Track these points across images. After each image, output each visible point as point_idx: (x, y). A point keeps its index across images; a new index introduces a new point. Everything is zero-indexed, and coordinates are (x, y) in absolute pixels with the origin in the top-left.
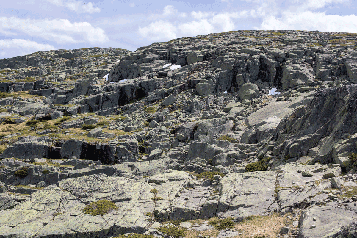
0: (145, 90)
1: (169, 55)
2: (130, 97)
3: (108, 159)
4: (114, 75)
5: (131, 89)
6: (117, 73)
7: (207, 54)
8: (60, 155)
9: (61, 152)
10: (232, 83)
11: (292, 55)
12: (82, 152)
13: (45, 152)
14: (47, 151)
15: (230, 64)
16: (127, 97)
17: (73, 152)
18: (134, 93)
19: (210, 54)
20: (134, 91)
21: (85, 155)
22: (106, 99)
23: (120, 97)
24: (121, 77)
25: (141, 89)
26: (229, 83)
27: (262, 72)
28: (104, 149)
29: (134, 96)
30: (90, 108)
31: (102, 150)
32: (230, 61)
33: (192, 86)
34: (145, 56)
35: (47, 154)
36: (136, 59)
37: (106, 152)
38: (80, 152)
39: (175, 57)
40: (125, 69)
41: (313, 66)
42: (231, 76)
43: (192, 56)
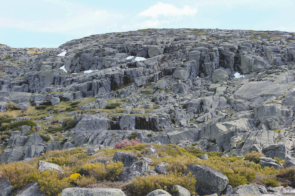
0: (130, 78)
1: (127, 49)
2: (119, 83)
3: (156, 128)
4: (72, 67)
5: (119, 77)
6: (76, 65)
7: (166, 48)
8: (120, 127)
9: (120, 125)
10: (199, 70)
11: (244, 47)
12: (136, 124)
13: (109, 126)
14: (110, 125)
15: (197, 55)
16: (117, 84)
17: (129, 124)
18: (121, 80)
19: (169, 48)
20: (122, 79)
21: (139, 127)
22: (99, 86)
23: (111, 84)
24: (82, 68)
25: (127, 77)
26: (197, 70)
27: (221, 61)
28: (152, 121)
29: (122, 82)
30: (83, 94)
31: (150, 122)
32: (195, 53)
33: (166, 73)
34: (104, 50)
35: (110, 127)
36: (95, 52)
37: (153, 123)
38: (134, 124)
39: (135, 50)
40: (86, 62)
41: (265, 55)
42: (198, 65)
43: (154, 50)
